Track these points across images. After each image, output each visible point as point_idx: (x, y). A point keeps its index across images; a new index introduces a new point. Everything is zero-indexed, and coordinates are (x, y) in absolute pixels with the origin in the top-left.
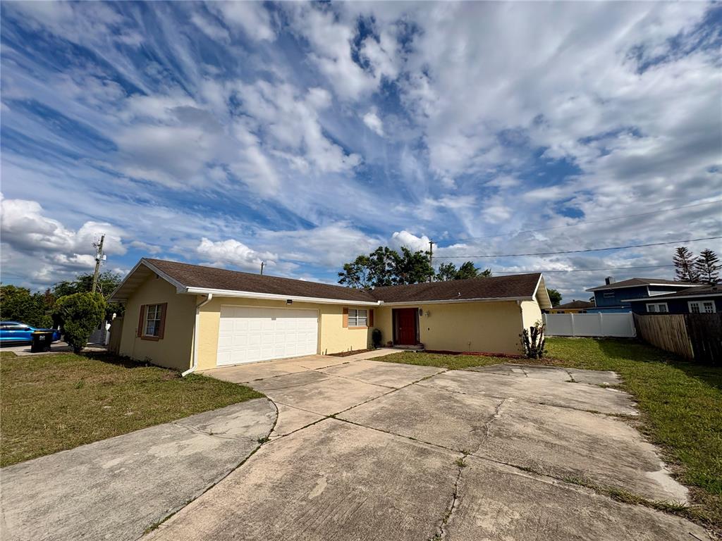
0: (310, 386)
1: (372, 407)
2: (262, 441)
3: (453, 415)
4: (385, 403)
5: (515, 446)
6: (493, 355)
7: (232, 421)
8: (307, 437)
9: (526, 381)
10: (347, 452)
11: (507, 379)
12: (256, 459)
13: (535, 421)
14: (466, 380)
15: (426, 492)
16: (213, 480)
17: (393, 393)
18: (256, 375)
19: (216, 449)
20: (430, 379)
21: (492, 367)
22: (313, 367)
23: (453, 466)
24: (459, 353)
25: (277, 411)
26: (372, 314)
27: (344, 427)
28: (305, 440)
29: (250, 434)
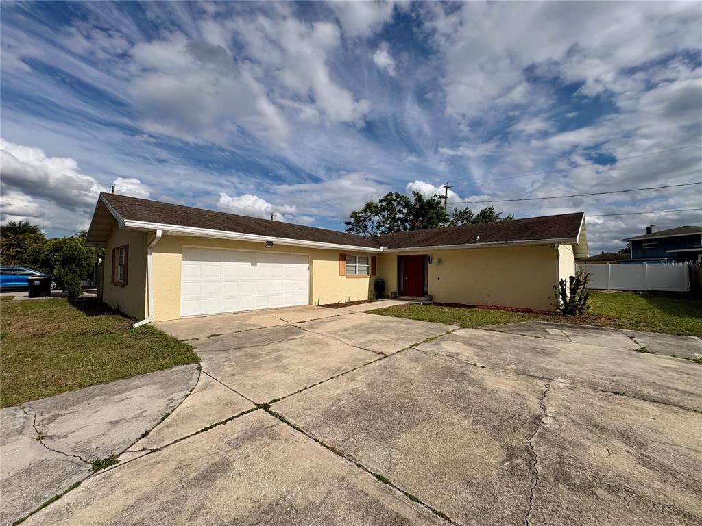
0: (271, 347)
1: (337, 390)
4: (359, 383)
6: (517, 310)
9: (572, 349)
11: (544, 343)
14: (484, 343)
20: (436, 341)
21: (520, 325)
22: (292, 319)
24: (474, 307)
26: (375, 262)
27: (273, 433)
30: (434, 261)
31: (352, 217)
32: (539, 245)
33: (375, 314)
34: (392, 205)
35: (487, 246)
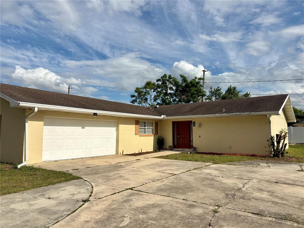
0: (113, 173)
1: (158, 184)
2: (85, 201)
3: (213, 188)
4: (166, 182)
5: (252, 203)
6: (248, 155)
7: (62, 192)
8: (114, 199)
9: (268, 171)
10: (142, 206)
12: (83, 210)
13: (269, 191)
14: (225, 169)
15: (192, 223)
16: (57, 219)
17: (172, 177)
18: (72, 167)
19: (54, 205)
20: (200, 169)
21: (246, 162)
22: (114, 162)
23: (210, 212)
24: (222, 154)
25: (92, 186)
26: (157, 125)
27: (139, 194)
28: (113, 201)
29: (76, 198)
30: (197, 125)
31: (136, 92)
32: (259, 115)
33: (161, 158)
34: (166, 83)
35: (229, 116)
